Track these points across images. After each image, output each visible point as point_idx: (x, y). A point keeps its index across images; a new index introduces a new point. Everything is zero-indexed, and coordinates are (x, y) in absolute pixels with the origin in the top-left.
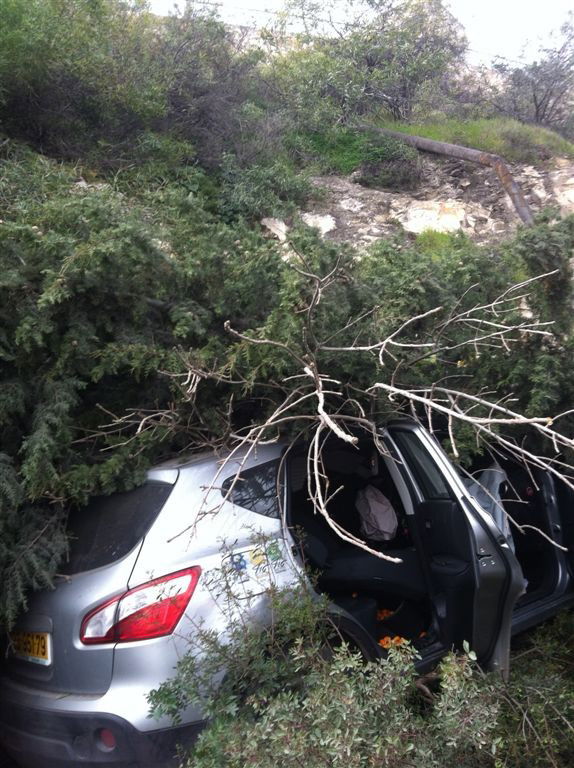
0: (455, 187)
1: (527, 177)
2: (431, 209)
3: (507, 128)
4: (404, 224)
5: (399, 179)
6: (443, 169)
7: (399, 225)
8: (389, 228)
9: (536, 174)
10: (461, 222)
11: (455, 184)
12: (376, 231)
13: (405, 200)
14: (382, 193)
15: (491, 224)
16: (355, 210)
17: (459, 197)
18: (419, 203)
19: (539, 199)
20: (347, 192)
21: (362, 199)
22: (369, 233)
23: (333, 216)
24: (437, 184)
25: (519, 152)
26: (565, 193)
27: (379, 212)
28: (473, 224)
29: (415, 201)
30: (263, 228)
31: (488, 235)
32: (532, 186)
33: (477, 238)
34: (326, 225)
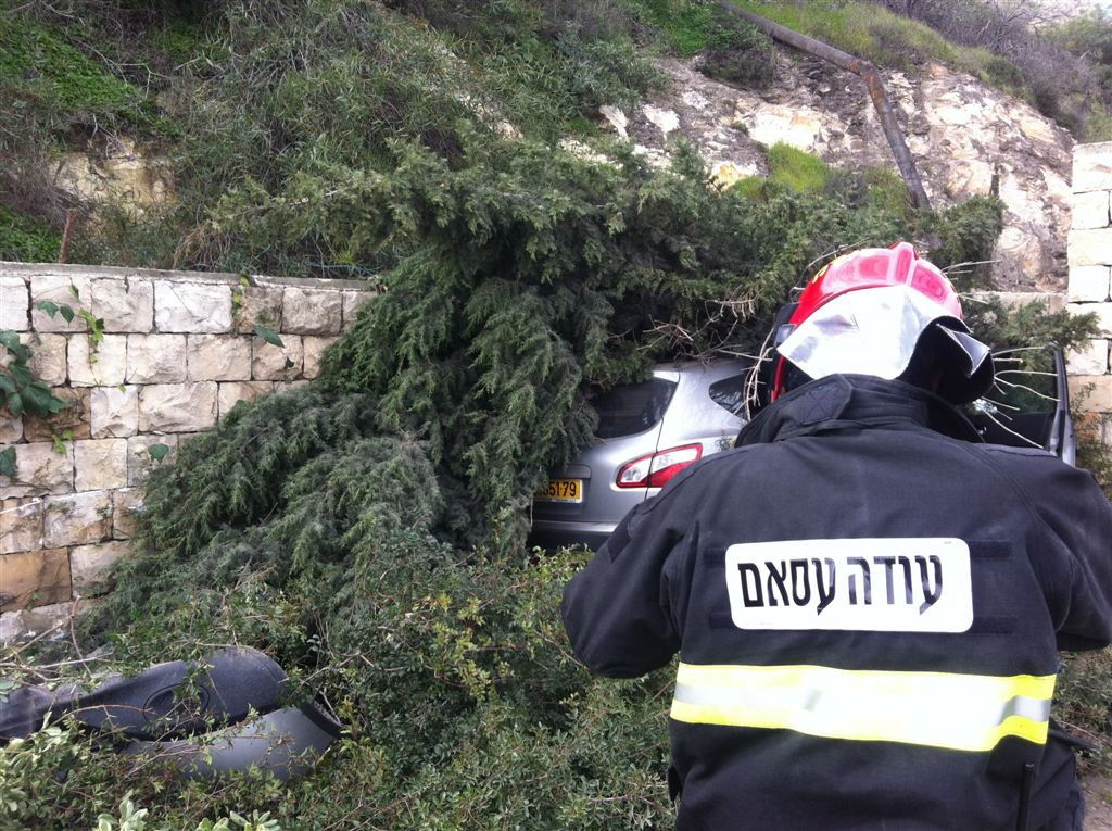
0: (812, 92)
1: (895, 86)
2: (781, 116)
3: (877, 20)
4: (751, 130)
5: (749, 74)
6: (801, 68)
7: (745, 131)
8: (737, 136)
9: (905, 83)
10: (815, 136)
11: (813, 88)
12: (722, 137)
13: (754, 100)
14: (728, 89)
15: (848, 141)
16: (698, 107)
17: (815, 105)
18: (769, 106)
19: (907, 116)
20: (687, 81)
21: (707, 94)
22: (716, 139)
23: (676, 112)
24: (792, 86)
25: (888, 53)
26: (937, 109)
27: (725, 113)
28: (826, 139)
29: (764, 104)
30: (601, 118)
31: (842, 154)
32: (900, 98)
33: (830, 156)
34: (666, 121)
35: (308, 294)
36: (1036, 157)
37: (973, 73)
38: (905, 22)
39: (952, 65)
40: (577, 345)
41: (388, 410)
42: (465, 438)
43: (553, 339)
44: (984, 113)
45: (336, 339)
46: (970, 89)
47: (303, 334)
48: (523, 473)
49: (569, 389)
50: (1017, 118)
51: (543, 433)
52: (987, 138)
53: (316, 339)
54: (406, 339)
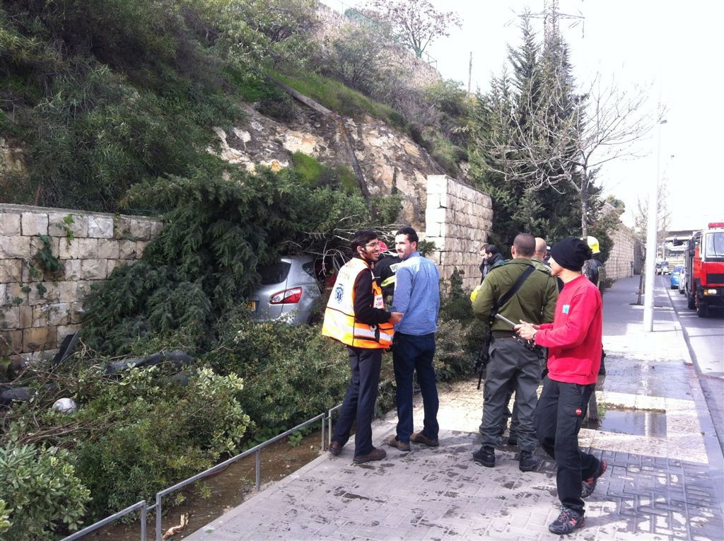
1: (349, 125)
2: (297, 137)
3: (340, 91)
4: (284, 143)
5: (282, 114)
6: (306, 114)
7: (282, 144)
8: (278, 146)
9: (354, 124)
10: (314, 149)
11: (312, 125)
12: (271, 146)
13: (284, 128)
14: (271, 121)
15: (328, 151)
16: (259, 130)
17: (313, 133)
18: (292, 132)
19: (355, 141)
20: (252, 116)
21: (263, 124)
22: (268, 147)
23: (249, 132)
24: (302, 122)
25: (346, 109)
26: (368, 138)
27: (271, 134)
28: (318, 150)
29: (289, 130)
30: (214, 133)
31: (326, 158)
32: (351, 131)
33: (320, 159)
34: (246, 137)
35: (139, 223)
36: (412, 164)
37: (383, 121)
38: (354, 93)
39: (374, 116)
40: (256, 248)
41: (180, 272)
42: (210, 284)
43: (248, 245)
44: (390, 141)
45: (149, 242)
46: (382, 129)
47: (136, 240)
48: (235, 298)
49: (254, 266)
50: (403, 144)
51: (243, 282)
52: (390, 153)
53: (141, 242)
54: (186, 243)
